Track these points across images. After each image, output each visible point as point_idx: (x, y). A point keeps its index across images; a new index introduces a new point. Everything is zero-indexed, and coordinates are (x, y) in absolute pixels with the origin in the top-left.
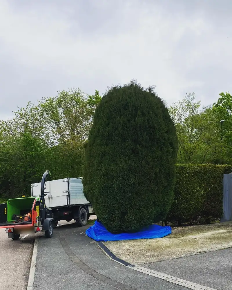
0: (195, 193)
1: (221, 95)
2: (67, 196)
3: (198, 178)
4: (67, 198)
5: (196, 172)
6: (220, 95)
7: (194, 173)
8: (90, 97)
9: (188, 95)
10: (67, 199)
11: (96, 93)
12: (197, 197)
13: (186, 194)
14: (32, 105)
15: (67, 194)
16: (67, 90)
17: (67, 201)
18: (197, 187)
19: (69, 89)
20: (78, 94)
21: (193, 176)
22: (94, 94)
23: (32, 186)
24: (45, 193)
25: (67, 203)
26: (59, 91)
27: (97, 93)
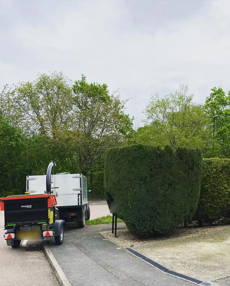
0: (223, 191)
1: (213, 90)
2: (79, 194)
3: (226, 174)
4: (78, 197)
5: (224, 167)
6: (211, 90)
7: (222, 168)
8: (76, 83)
9: (181, 87)
10: (78, 199)
11: (82, 78)
12: (225, 195)
13: (213, 192)
14: (8, 89)
15: (79, 192)
16: (48, 74)
17: (78, 200)
18: (225, 184)
19: (50, 72)
20: (60, 80)
21: (220, 171)
22: (81, 79)
23: (27, 179)
24: (52, 190)
25: (78, 203)
26: (39, 74)
27: (84, 78)
